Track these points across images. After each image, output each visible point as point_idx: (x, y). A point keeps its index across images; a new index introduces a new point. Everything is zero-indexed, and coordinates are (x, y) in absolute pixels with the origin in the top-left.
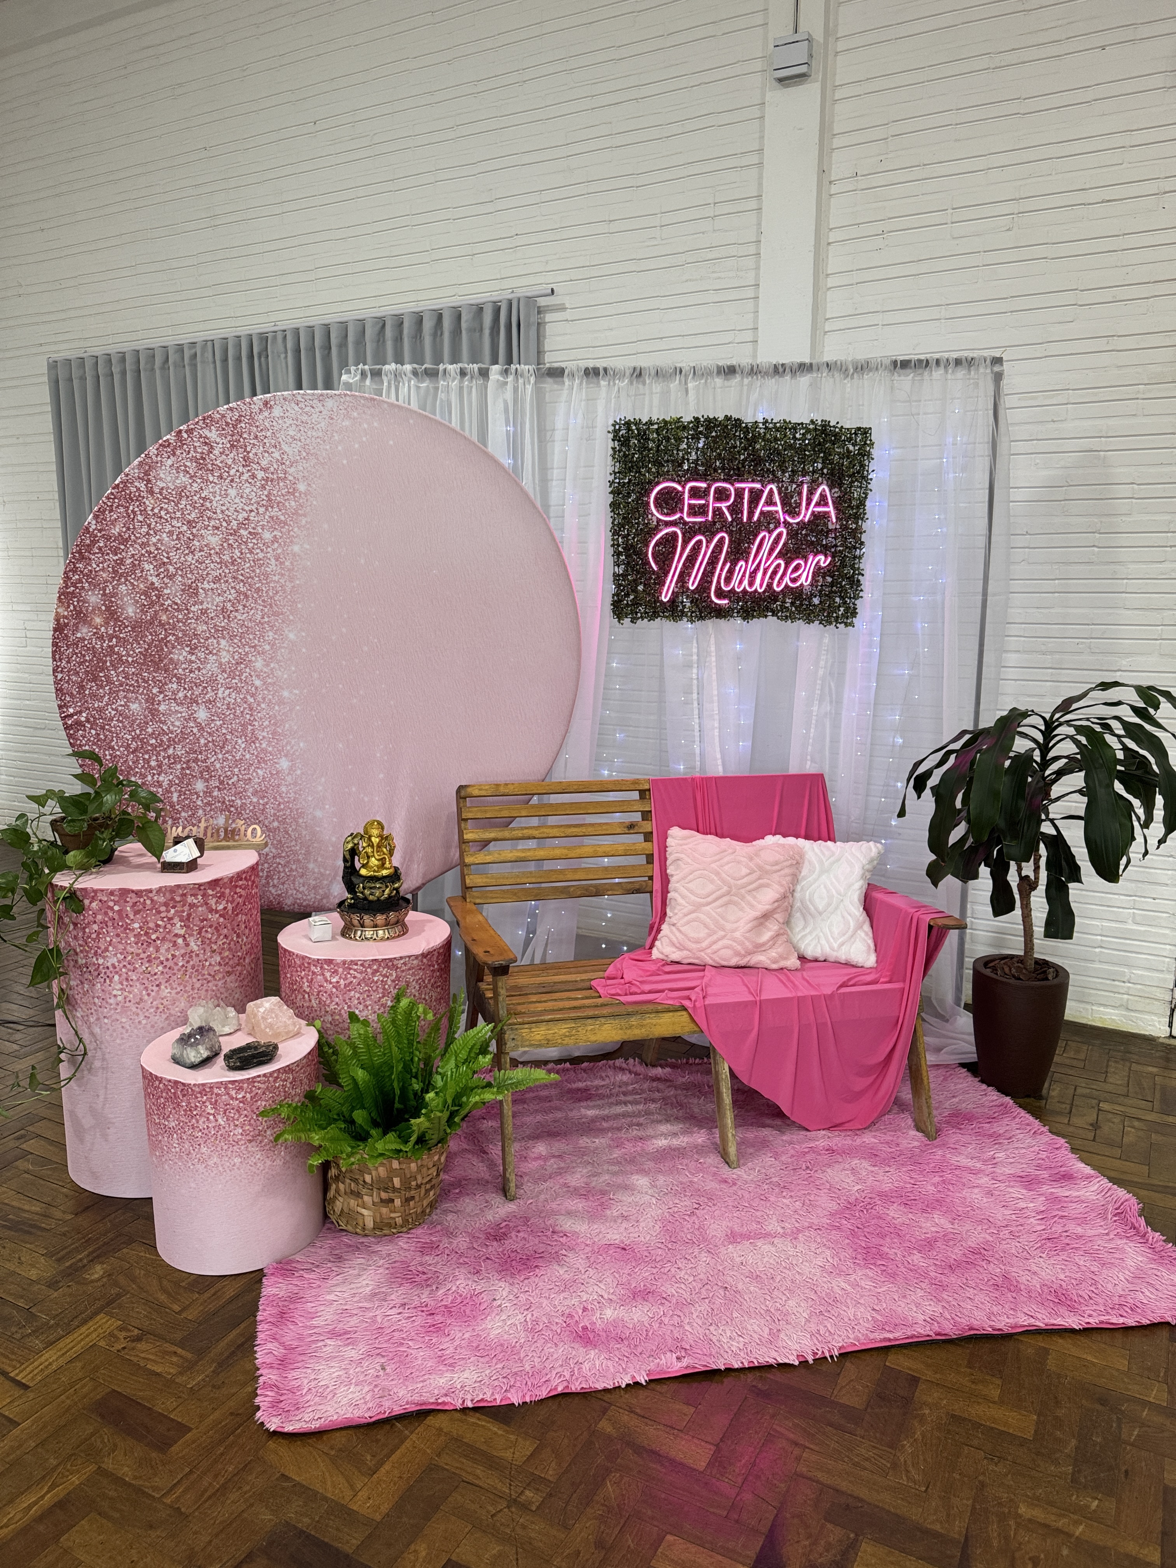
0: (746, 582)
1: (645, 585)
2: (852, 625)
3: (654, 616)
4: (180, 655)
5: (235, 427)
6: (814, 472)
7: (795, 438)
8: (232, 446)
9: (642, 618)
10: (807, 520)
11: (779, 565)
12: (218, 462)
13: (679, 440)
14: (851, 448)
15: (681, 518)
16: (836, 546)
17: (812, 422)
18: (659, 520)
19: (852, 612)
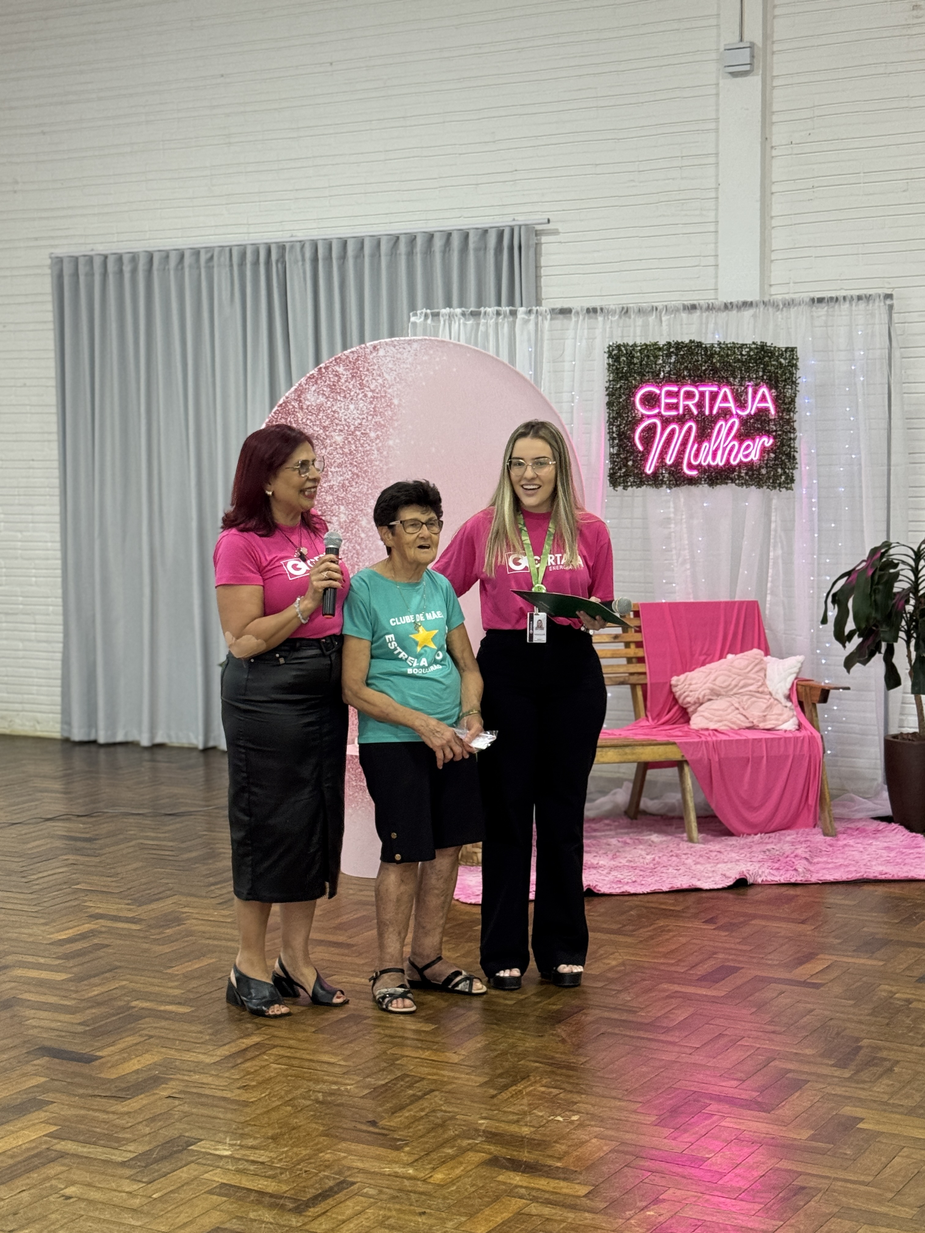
0: (710, 458)
1: (633, 461)
2: (791, 489)
3: (641, 484)
5: (354, 363)
6: (756, 378)
7: (742, 355)
8: (353, 376)
9: (632, 486)
10: (753, 412)
11: (734, 446)
12: (343, 388)
13: (656, 357)
14: (782, 361)
15: (659, 413)
16: (776, 431)
17: (754, 343)
18: (642, 415)
19: (791, 480)
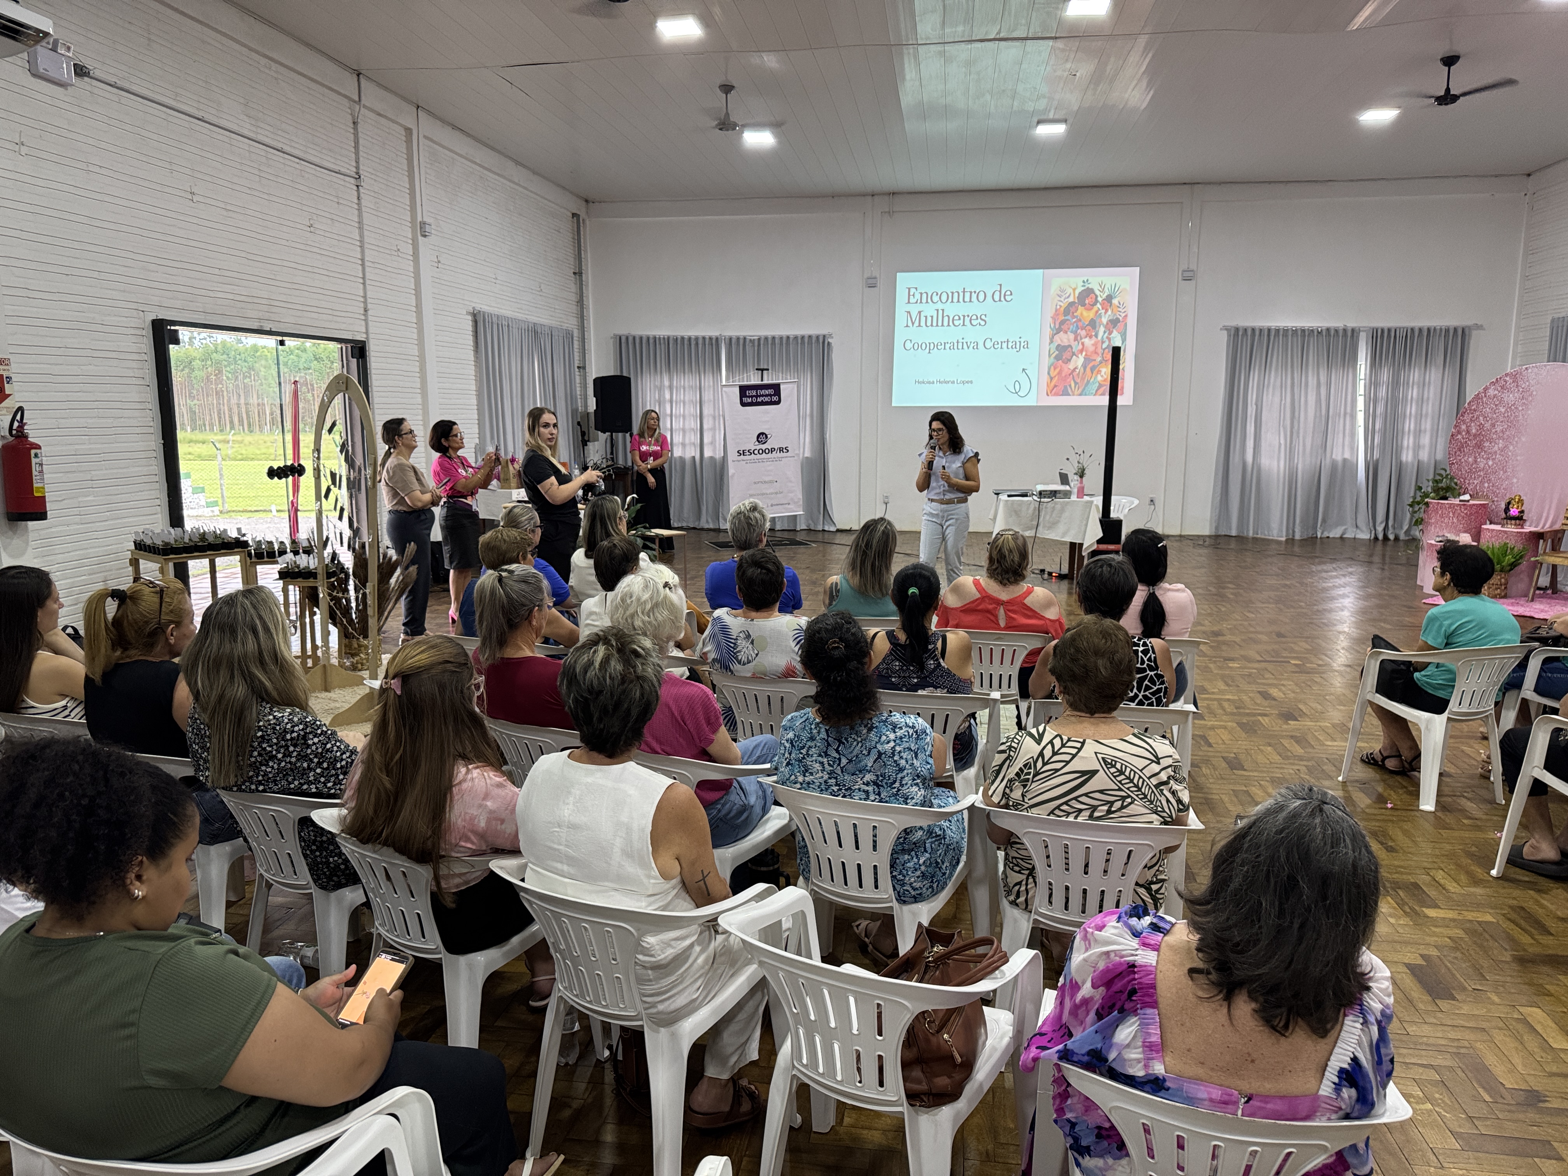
4: (1487, 444)
5: (1515, 376)
8: (1513, 382)
12: (1508, 387)
